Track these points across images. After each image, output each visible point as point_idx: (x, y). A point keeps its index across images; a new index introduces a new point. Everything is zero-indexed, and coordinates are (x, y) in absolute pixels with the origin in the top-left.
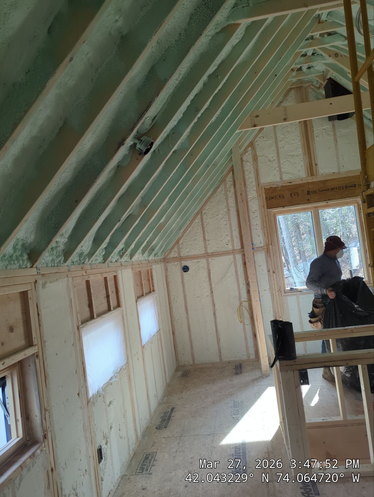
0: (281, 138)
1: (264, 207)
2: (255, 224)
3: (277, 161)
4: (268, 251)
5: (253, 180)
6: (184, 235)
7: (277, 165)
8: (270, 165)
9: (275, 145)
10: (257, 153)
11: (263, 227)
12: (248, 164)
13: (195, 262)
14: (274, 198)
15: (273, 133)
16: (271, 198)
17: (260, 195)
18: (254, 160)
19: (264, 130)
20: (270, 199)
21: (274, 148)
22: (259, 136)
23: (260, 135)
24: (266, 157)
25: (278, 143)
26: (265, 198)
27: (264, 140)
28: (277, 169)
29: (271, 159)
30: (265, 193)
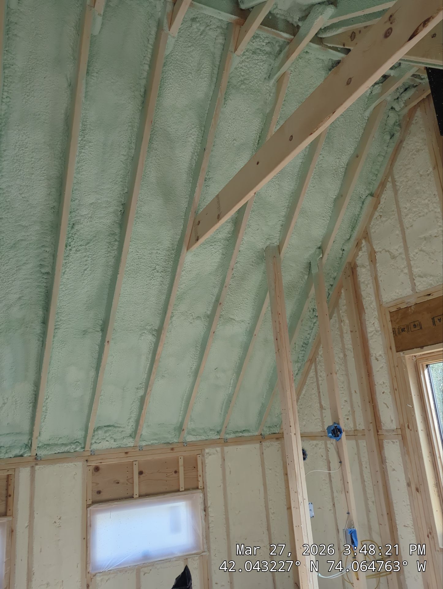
0: (406, 208)
1: (391, 349)
2: (381, 382)
3: (404, 256)
4: (404, 438)
5: (373, 298)
6: (300, 398)
7: (405, 263)
8: (393, 265)
9: (398, 226)
10: (374, 247)
11: (394, 390)
12: (364, 270)
13: (313, 445)
14: (406, 329)
15: (395, 203)
16: (400, 331)
17: (384, 326)
18: (372, 261)
19: (381, 203)
20: (399, 333)
21: (397, 232)
22: (375, 217)
23: (377, 214)
24: (386, 251)
25: (404, 220)
26: (391, 331)
27: (382, 222)
28: (406, 271)
29: (396, 253)
30: (391, 321)
